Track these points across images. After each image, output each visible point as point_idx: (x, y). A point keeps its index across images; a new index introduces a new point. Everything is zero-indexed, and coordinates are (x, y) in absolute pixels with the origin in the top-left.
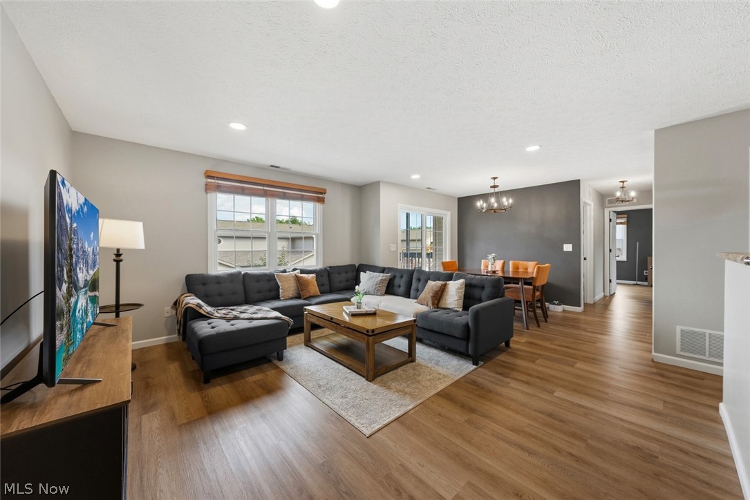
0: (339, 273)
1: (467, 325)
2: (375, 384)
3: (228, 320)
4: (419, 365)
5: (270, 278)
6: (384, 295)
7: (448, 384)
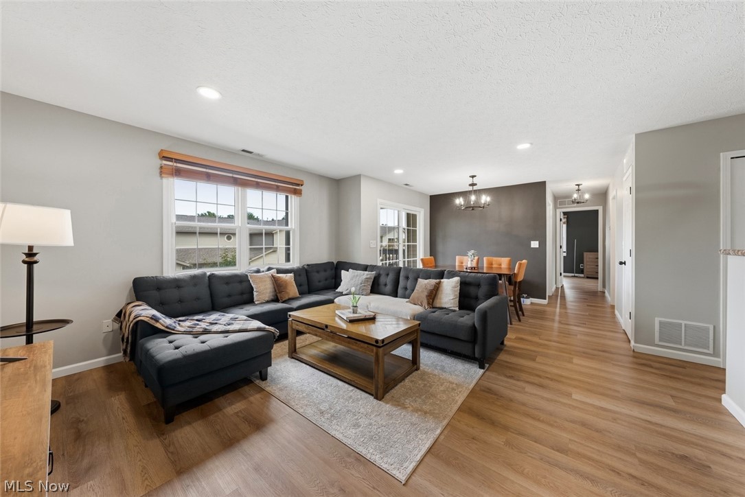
0: (318, 272)
1: (474, 327)
2: (387, 403)
3: (196, 335)
4: (424, 373)
5: (242, 279)
6: (369, 295)
7: (466, 394)
